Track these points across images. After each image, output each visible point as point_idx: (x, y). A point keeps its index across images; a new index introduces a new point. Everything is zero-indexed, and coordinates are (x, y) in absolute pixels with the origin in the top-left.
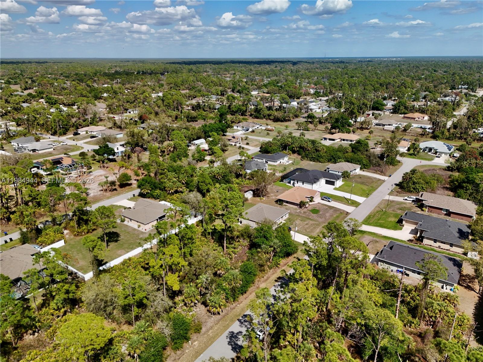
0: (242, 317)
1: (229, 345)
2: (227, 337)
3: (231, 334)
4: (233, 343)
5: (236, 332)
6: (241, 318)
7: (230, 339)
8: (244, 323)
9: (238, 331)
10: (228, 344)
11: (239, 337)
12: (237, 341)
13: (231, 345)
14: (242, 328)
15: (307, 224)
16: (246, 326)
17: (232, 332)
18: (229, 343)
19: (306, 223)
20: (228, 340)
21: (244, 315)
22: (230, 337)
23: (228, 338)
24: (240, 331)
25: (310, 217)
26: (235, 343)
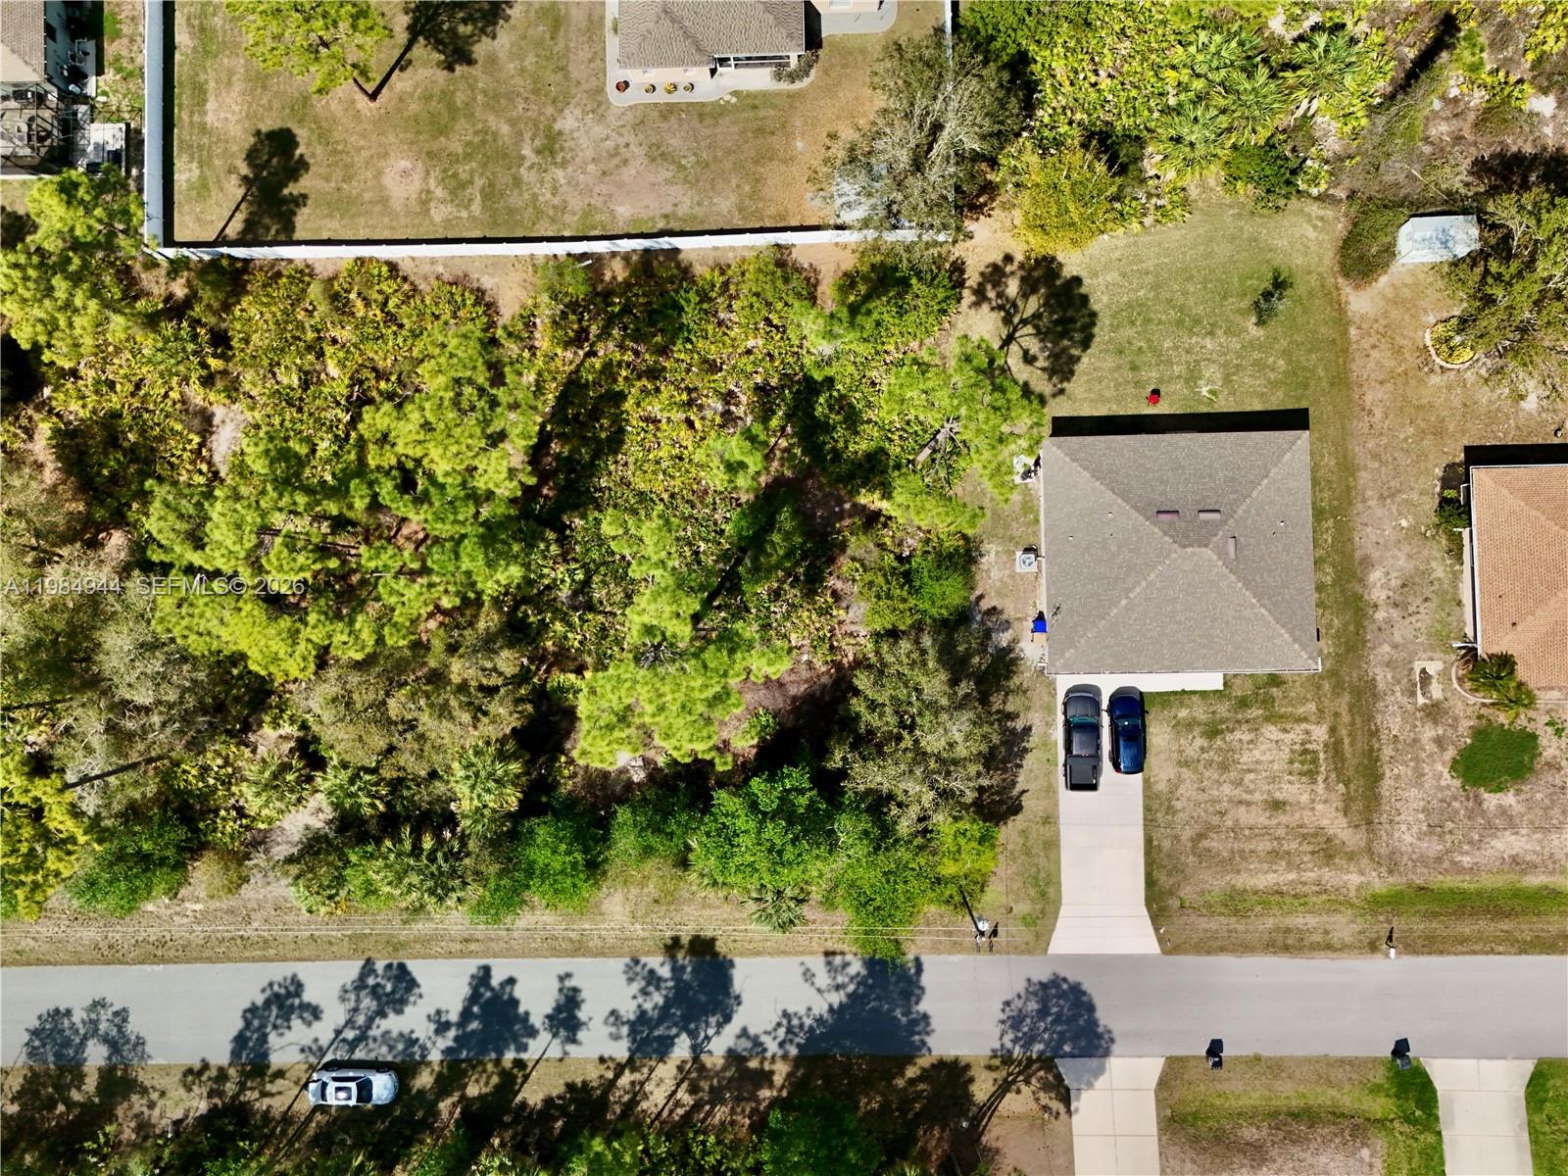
0: (389, 966)
1: (244, 1017)
2: (271, 985)
3: (292, 989)
4: (256, 1023)
5: (308, 996)
6: (380, 966)
7: (268, 1003)
8: (363, 993)
9: (314, 1002)
10: (245, 1011)
11: (296, 1023)
12: (275, 1027)
13: (248, 1024)
14: (336, 1003)
15: (1277, 806)
16: (356, 1010)
17: (299, 986)
18: (252, 1011)
19: (1292, 790)
20: (260, 1000)
21: (402, 967)
22: (277, 996)
23: (268, 992)
24: (323, 1005)
25: (1394, 773)
26: (263, 1026)
